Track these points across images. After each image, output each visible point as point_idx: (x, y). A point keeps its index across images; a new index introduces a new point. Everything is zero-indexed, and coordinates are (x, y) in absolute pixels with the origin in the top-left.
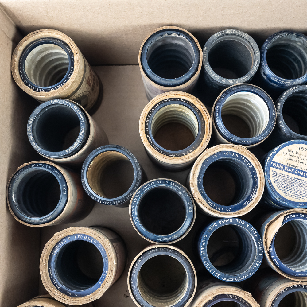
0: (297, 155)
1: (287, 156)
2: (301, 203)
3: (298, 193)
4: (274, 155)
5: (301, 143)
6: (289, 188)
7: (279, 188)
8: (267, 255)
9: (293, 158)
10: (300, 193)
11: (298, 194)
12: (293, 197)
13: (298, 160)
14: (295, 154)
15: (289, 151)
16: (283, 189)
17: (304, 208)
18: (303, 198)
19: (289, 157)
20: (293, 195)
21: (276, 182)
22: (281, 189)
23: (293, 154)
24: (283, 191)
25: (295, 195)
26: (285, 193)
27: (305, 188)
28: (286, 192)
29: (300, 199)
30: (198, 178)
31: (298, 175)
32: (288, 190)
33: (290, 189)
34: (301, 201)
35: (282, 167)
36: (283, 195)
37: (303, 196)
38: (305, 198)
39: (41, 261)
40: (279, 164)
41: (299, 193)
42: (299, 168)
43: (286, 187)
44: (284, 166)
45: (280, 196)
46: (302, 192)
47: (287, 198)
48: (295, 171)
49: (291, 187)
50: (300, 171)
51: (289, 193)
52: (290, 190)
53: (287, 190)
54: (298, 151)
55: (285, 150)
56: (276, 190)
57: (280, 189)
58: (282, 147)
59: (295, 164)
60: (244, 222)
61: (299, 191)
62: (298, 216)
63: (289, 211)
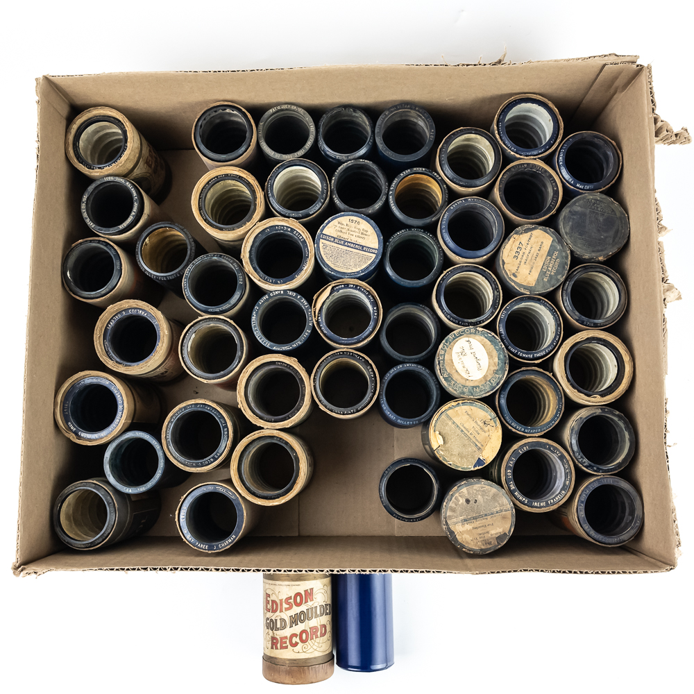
0: (347, 228)
1: (337, 228)
2: (349, 273)
4: (324, 227)
5: (351, 215)
7: (329, 259)
8: (315, 323)
9: (343, 231)
10: (349, 264)
11: (347, 265)
12: (342, 267)
13: (348, 232)
14: (345, 227)
15: (339, 223)
16: (333, 261)
17: (352, 278)
18: (352, 268)
19: (339, 229)
21: (326, 254)
22: (331, 260)
23: (343, 226)
25: (344, 266)
26: (334, 264)
27: (355, 260)
29: (349, 269)
30: (250, 252)
31: (348, 246)
32: (338, 261)
33: (340, 260)
34: (350, 271)
35: (332, 239)
36: (332, 266)
39: (95, 332)
40: (329, 236)
42: (349, 240)
43: (336, 259)
44: (334, 238)
46: (352, 263)
47: (336, 269)
48: (345, 243)
49: (340, 258)
50: (350, 242)
51: (338, 265)
53: (336, 262)
54: (348, 223)
55: (335, 222)
56: (326, 262)
58: (332, 220)
59: (345, 236)
60: (295, 294)
62: (347, 286)
63: (337, 281)
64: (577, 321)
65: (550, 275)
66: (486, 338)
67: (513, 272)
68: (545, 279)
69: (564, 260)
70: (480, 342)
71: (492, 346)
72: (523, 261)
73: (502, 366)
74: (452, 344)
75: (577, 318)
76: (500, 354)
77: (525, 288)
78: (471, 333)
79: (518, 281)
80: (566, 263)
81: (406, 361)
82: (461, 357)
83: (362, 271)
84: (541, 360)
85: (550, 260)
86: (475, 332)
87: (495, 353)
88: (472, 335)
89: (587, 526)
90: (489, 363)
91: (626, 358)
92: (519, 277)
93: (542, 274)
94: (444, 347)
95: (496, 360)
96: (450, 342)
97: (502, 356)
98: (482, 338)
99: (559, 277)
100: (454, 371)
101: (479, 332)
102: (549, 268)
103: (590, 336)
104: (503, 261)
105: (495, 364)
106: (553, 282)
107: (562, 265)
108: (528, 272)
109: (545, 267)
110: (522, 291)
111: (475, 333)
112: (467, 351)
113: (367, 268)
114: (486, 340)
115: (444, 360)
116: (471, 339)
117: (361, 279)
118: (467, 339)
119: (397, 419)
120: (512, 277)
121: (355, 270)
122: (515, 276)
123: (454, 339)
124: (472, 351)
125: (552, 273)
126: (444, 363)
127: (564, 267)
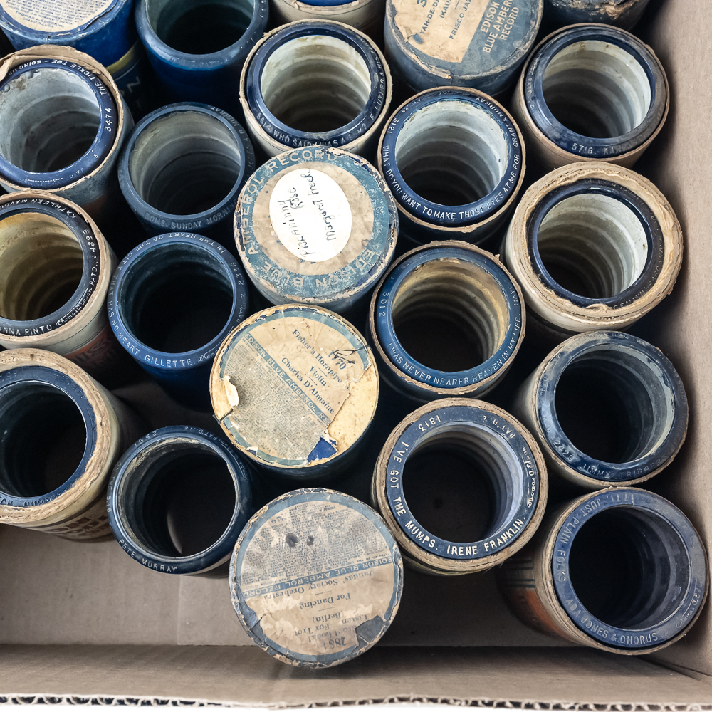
2: (53, 33)
3: (51, 15)
6: (33, 6)
7: (10, 5)
10: (56, 16)
11: (51, 17)
12: (38, 21)
16: (20, 8)
17: (59, 44)
18: (61, 24)
20: (40, 18)
22: (16, 6)
24: (20, 11)
25: (45, 19)
26: (23, 15)
27: (69, 6)
28: (25, 14)
29: (54, 26)
32: (32, 9)
33: (36, 7)
34: (56, 29)
36: (17, 18)
37: (62, 20)
38: (64, 25)
41: (54, 15)
43: (27, 4)
45: (9, 20)
46: (61, 14)
47: (27, 24)
49: (38, 4)
51: (32, 16)
52: (35, 9)
53: (27, 10)
56: (4, 9)
57: (13, 6)
61: (54, 12)
62: (49, 63)
63: (26, 50)
64: (557, 141)
65: (498, 41)
66: (348, 169)
67: (414, 32)
68: (485, 50)
69: (528, 9)
70: (335, 178)
71: (362, 189)
72: (438, 10)
73: (383, 232)
74: (270, 182)
75: (558, 136)
76: (378, 205)
77: (440, 65)
78: (314, 160)
79: (425, 51)
80: (532, 15)
81: (173, 227)
82: (290, 210)
83: (83, 29)
84: (474, 227)
85: (499, 9)
86: (325, 157)
87: (367, 204)
88: (316, 163)
89: (574, 605)
90: (354, 224)
91: (667, 222)
92: (428, 44)
93: (481, 37)
94: (252, 189)
95: (370, 218)
96: (267, 179)
97: (383, 211)
98: (340, 169)
99: (517, 44)
100: (272, 242)
101: (332, 157)
102: (497, 28)
103: (585, 174)
104: (393, 8)
105: (367, 227)
106: (504, 54)
107: (526, 20)
108: (449, 33)
109: (487, 23)
110: (433, 71)
111: (324, 160)
112: (304, 195)
113: (94, 22)
114: (349, 175)
115: (250, 217)
116: (314, 173)
117: (79, 45)
118: (305, 171)
119: (143, 353)
120: (413, 42)
121: (67, 27)
122: (419, 41)
123: (276, 171)
124: (316, 198)
125: (503, 37)
126: (250, 223)
127: (528, 24)
